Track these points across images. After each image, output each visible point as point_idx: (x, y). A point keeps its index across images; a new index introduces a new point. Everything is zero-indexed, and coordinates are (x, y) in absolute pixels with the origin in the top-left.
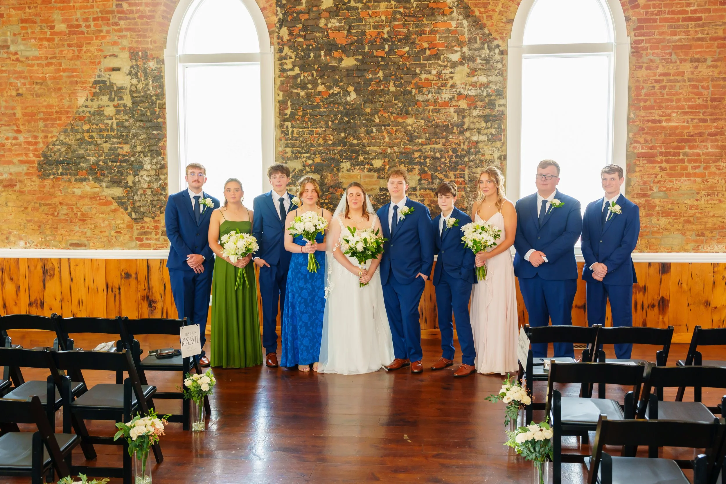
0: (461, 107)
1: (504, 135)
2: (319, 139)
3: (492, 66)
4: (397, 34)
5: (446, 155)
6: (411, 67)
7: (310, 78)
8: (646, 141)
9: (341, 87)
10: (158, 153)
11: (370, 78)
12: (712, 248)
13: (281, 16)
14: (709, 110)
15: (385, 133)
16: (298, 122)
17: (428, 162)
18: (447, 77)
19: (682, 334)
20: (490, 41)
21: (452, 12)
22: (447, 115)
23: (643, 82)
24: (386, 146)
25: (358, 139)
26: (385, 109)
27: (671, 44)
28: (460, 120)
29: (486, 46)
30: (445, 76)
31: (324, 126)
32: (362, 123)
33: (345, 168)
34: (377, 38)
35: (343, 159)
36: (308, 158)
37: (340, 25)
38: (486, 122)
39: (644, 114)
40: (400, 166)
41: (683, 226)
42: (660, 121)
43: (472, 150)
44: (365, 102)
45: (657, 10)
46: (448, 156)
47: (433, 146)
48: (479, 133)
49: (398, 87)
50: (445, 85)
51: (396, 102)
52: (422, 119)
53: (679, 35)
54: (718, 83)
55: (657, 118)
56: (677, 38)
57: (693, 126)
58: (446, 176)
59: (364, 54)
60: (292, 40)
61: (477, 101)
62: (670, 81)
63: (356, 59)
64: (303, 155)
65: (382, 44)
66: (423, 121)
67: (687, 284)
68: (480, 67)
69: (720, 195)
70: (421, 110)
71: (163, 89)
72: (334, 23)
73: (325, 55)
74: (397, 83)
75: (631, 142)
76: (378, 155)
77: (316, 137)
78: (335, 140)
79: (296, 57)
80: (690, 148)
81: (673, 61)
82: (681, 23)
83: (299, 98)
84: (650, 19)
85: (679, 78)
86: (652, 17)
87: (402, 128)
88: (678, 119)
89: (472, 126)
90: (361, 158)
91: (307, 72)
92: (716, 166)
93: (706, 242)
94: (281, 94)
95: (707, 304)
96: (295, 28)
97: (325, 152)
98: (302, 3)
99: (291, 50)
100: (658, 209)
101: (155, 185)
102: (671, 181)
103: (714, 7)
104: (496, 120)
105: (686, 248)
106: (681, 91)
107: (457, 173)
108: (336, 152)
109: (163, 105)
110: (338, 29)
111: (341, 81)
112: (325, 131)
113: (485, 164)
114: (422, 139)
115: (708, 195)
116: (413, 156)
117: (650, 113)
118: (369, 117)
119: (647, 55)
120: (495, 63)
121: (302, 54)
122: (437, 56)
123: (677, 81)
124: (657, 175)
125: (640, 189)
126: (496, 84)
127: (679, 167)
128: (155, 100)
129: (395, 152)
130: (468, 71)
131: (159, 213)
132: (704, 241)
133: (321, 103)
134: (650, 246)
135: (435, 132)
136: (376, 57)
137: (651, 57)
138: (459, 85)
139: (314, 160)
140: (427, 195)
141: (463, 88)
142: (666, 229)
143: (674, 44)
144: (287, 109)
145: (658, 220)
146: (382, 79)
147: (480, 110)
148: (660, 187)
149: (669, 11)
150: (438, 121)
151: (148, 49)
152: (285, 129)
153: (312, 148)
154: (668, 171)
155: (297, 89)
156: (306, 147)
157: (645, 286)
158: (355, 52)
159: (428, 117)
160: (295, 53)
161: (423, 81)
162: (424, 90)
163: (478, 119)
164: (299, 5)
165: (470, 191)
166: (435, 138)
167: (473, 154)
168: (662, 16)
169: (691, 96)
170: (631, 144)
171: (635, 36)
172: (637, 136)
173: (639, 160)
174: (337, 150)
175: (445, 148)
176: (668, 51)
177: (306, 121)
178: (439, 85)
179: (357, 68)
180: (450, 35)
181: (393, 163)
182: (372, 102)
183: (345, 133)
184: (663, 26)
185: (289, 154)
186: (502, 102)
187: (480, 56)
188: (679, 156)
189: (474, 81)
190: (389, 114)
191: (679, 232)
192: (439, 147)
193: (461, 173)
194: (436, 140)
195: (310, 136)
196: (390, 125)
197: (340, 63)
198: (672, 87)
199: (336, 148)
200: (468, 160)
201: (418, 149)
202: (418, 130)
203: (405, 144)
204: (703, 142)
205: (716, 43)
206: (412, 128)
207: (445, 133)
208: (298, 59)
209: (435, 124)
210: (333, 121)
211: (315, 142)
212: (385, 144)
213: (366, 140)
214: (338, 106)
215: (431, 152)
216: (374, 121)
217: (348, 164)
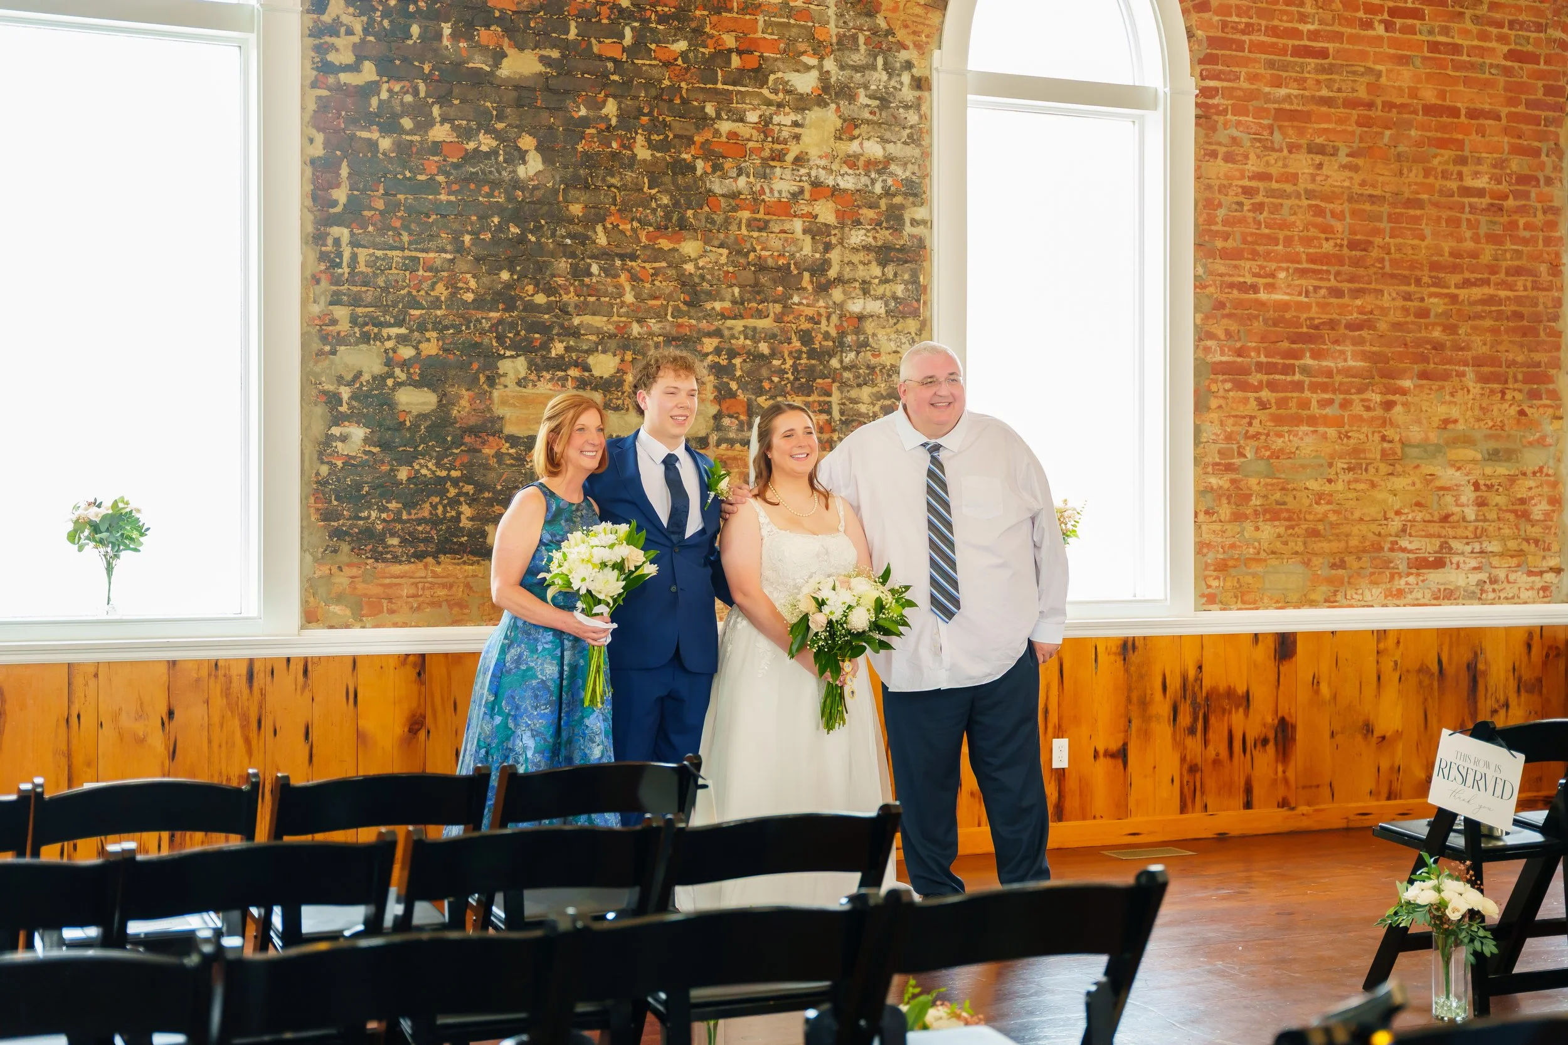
0: (821, 219)
1: (925, 303)
2: (434, 285)
3: (895, 118)
5: (786, 349)
6: (692, 96)
7: (409, 98)
8: (1228, 334)
9: (498, 136)
11: (582, 118)
12: (1360, 597)
14: (1346, 268)
15: (623, 278)
16: (371, 228)
17: (738, 366)
18: (785, 134)
19: (1322, 807)
20: (890, 49)
22: (786, 240)
23: (1220, 192)
24: (627, 315)
25: (550, 291)
26: (625, 209)
27: (1272, 106)
28: (817, 255)
29: (880, 61)
30: (780, 131)
32: (559, 244)
33: (511, 375)
35: (506, 348)
36: (403, 340)
38: (883, 264)
39: (1222, 270)
41: (1305, 543)
42: (1254, 288)
43: (850, 339)
44: (567, 185)
45: (1244, 20)
46: (791, 353)
47: (752, 322)
48: (865, 294)
49: (658, 151)
50: (779, 157)
51: (653, 192)
52: (721, 246)
53: (1286, 87)
54: (1362, 207)
55: (1249, 280)
56: (1283, 92)
57: (1318, 304)
59: (565, 46)
61: (859, 207)
62: (1271, 193)
63: (543, 59)
64: (385, 332)
65: (613, 22)
66: (725, 252)
67: (1329, 684)
68: (866, 115)
69: (1372, 470)
70: (719, 218)
73: (455, 36)
74: (655, 137)
75: (1202, 335)
76: (604, 343)
77: (425, 279)
78: (482, 291)
79: (366, 31)
80: (1316, 355)
81: (1277, 146)
82: (1289, 58)
83: (375, 155)
84: (1232, 41)
85: (1289, 188)
86: (1234, 37)
87: (670, 266)
88: (1289, 286)
89: (847, 273)
90: (558, 348)
91: (399, 79)
92: (1362, 400)
93: (1349, 583)
94: (319, 138)
95: (1368, 731)
97: (453, 326)
99: (351, 10)
100: (1255, 501)
102: (1280, 435)
103: (1349, 30)
104: (906, 262)
105: (1313, 596)
106: (1293, 218)
107: (810, 399)
108: (486, 325)
111: (500, 118)
112: (452, 261)
113: (879, 378)
114: (722, 300)
115: (1350, 469)
116: (699, 348)
117: (1236, 267)
118: (579, 229)
119: (1226, 125)
120: (901, 110)
121: (386, 23)
122: (759, 75)
123: (1283, 194)
124: (1252, 417)
125: (1219, 452)
126: (905, 164)
127: (1295, 400)
129: (652, 334)
130: (839, 123)
132: (1346, 579)
133: (441, 178)
134: (1243, 594)
135: (756, 284)
136: (600, 57)
137: (1235, 133)
138: (815, 160)
139: (421, 346)
140: (735, 458)
141: (824, 168)
142: (1273, 553)
143: (1276, 106)
144: (338, 186)
145: (1257, 529)
146: (614, 122)
147: (868, 231)
148: (1258, 449)
149: (1266, 27)
150: (764, 253)
152: (329, 248)
153: (412, 312)
154: (1273, 410)
155: (367, 128)
156: (395, 305)
157: (1248, 692)
158: (542, 39)
159: (737, 240)
160: (365, 19)
161: (724, 139)
162: (726, 166)
163: (862, 255)
166: (755, 300)
167: (851, 350)
168: (1253, 37)
169: (1313, 232)
170: (1200, 339)
171: (1203, 79)
172: (1211, 321)
173: (1216, 381)
174: (486, 319)
175: (782, 330)
176: (1266, 122)
177: (394, 229)
178: (766, 153)
179: (545, 85)
180: (792, 21)
182: (587, 187)
183: (512, 271)
184: (1255, 61)
185: (344, 327)
186: (920, 213)
187: (866, 87)
188: (1294, 374)
189: (851, 152)
190: (635, 224)
191: (1299, 559)
192: (767, 326)
193: (822, 399)
194: (760, 307)
195: (407, 273)
196: (638, 257)
197: (497, 64)
198: (1276, 208)
199: (484, 315)
200: (838, 366)
201: (713, 328)
202: (712, 275)
203: (677, 313)
204: (1336, 342)
205: (1355, 113)
206: (697, 268)
207: (780, 288)
208: (371, 38)
209: (756, 261)
210: (475, 234)
211: (422, 293)
212: (624, 310)
213: (572, 294)
214: (492, 190)
215: (746, 338)
216: (594, 242)
217: (521, 363)
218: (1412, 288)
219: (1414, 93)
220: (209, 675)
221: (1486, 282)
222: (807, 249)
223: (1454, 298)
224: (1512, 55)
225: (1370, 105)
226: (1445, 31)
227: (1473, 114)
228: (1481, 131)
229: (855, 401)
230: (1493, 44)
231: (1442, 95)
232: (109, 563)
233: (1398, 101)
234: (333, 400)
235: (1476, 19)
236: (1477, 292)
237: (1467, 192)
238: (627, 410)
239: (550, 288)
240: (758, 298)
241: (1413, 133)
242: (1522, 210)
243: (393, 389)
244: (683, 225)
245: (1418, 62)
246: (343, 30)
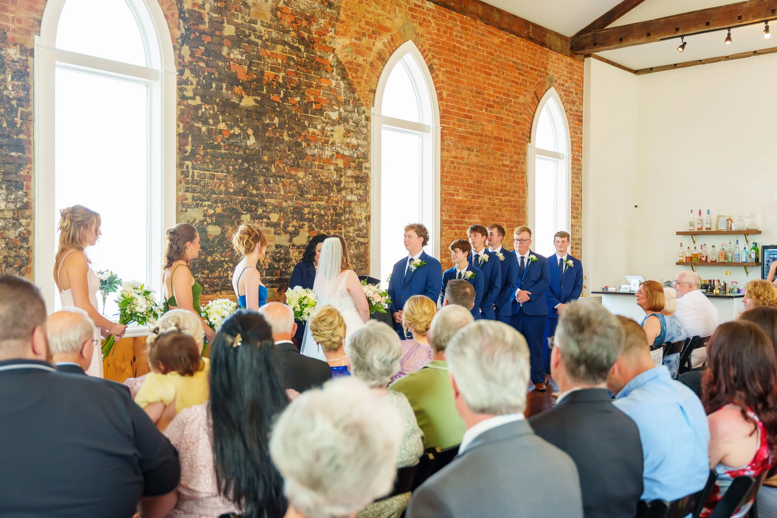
0: (339, 166)
1: (368, 197)
2: (220, 185)
3: (360, 130)
4: (291, 81)
5: (329, 212)
6: (301, 118)
7: (211, 112)
8: (448, 210)
9: (241, 128)
10: (19, 187)
11: (267, 124)
13: (183, 30)
14: (476, 189)
15: (280, 185)
16: (199, 162)
17: (315, 219)
18: (329, 134)
20: (359, 106)
21: (333, 71)
22: (329, 173)
23: (446, 162)
24: (282, 199)
25: (258, 189)
26: (281, 159)
28: (338, 179)
29: (356, 110)
30: (327, 133)
31: (225, 171)
32: (261, 171)
34: (274, 81)
35: (244, 211)
36: (210, 206)
37: (242, 58)
38: (357, 182)
39: (446, 188)
40: (293, 222)
42: (453, 195)
43: (347, 209)
44: (263, 149)
45: (452, 104)
46: (330, 214)
47: (319, 203)
48: (351, 193)
49: (291, 137)
50: (326, 142)
51: (289, 153)
52: (310, 174)
54: (480, 169)
55: (452, 192)
56: (461, 129)
57: (469, 201)
59: (262, 96)
60: (194, 63)
61: (350, 162)
62: (458, 163)
63: (255, 100)
64: (204, 203)
65: (277, 88)
66: (311, 176)
68: (352, 129)
70: (309, 164)
71: (28, 91)
72: (236, 54)
73: (227, 89)
74: (290, 132)
75: (442, 210)
76: (274, 209)
77: (217, 183)
78: (236, 188)
79: (197, 84)
80: (469, 218)
81: (459, 147)
82: (462, 118)
83: (200, 133)
85: (462, 162)
86: (449, 110)
87: (294, 181)
88: (462, 194)
89: (347, 186)
90: (260, 211)
91: (208, 104)
94: (181, 125)
96: (198, 50)
97: (227, 202)
98: (205, 22)
99: (192, 75)
101: (12, 234)
103: (477, 110)
104: (363, 182)
106: (463, 172)
108: (237, 201)
109: (27, 115)
110: (240, 62)
111: (242, 122)
112: (226, 176)
113: (355, 224)
114: (310, 194)
116: (303, 211)
117: (449, 188)
118: (267, 166)
119: (447, 140)
120: (362, 128)
121: (204, 81)
122: (321, 111)
123: (461, 164)
124: (453, 238)
126: (363, 147)
128: (15, 106)
129: (289, 206)
130: (344, 131)
133: (222, 144)
135: (320, 188)
136: (273, 101)
137: (449, 142)
138: (337, 144)
139: (216, 209)
141: (340, 147)
143: (459, 134)
144: (188, 145)
146: (277, 126)
147: (352, 171)
149: (457, 107)
150: (322, 177)
151: (8, 28)
152: (185, 169)
153: (213, 196)
155: (197, 122)
158: (255, 92)
159: (315, 172)
160: (197, 79)
161: (310, 135)
162: (311, 145)
163: (351, 179)
164: (202, 24)
167: (348, 214)
168: (454, 111)
169: (468, 177)
170: (441, 212)
171: (442, 123)
172: (444, 206)
175: (328, 205)
176: (456, 139)
177: (207, 163)
178: (323, 141)
179: (256, 110)
180: (331, 93)
181: (287, 218)
182: (269, 150)
183: (246, 181)
184: (454, 118)
185: (190, 201)
186: (367, 165)
187: (352, 119)
188: (463, 224)
189: (348, 142)
190: (284, 165)
192: (323, 204)
193: (339, 231)
194: (321, 197)
195: (211, 180)
196: (285, 177)
197: (240, 101)
198: (459, 168)
199: (237, 198)
200: (344, 219)
201: (307, 204)
202: (307, 185)
203: (297, 199)
204: (474, 214)
205: (478, 138)
206: (303, 182)
207: (327, 190)
208: (199, 87)
209: (320, 180)
210: (233, 166)
211: (216, 188)
212: (280, 197)
213: (265, 190)
214: (239, 150)
215: (317, 208)
216: (271, 171)
217: (248, 216)
218: (491, 196)
219: (492, 133)
221: (508, 195)
222: (335, 176)
223: (501, 199)
224: (515, 122)
225: (482, 136)
226: (500, 113)
227: (506, 140)
228: (507, 146)
229: (348, 232)
230: (510, 118)
231: (498, 134)
233: (488, 135)
235: (506, 109)
236: (506, 198)
237: (504, 165)
240: (321, 194)
241: (492, 145)
242: (516, 172)
243: (206, 226)
244: (298, 166)
245: (493, 122)
246: (189, 83)
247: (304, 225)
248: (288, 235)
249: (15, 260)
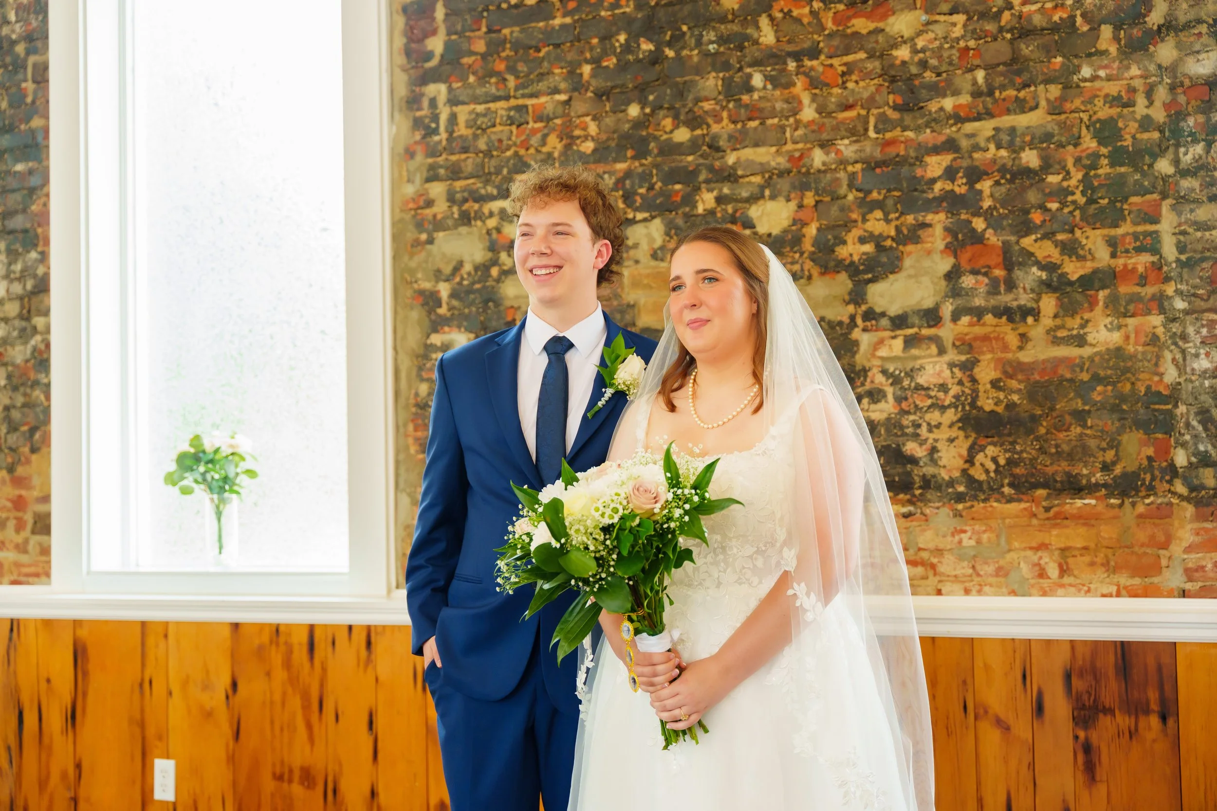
2: (545, 137)
5: (1069, 155)
10: (29, 240)
15: (800, 86)
16: (472, 79)
17: (987, 192)
24: (805, 139)
25: (694, 122)
31: (563, 86)
32: (708, 54)
33: (645, 246)
35: (636, 210)
40: (865, 220)
43: (1192, 123)
46: (1078, 160)
47: (1006, 121)
52: (953, 10)
58: (1071, 249)
64: (487, 207)
66: (960, 18)
71: (44, 13)
76: (772, 183)
77: (534, 132)
78: (604, 137)
87: (871, 56)
89: (1185, 13)
90: (706, 200)
101: (19, 354)
107: (1120, 231)
109: (43, 69)
112: (568, 102)
114: (956, 93)
116: (919, 172)
118: (735, 28)
128: (22, 55)
129: (843, 163)
131: (26, 450)
135: (1015, 58)
140: (986, 338)
144: (434, 32)
150: (1026, 9)
152: (425, 112)
165: (1186, 312)
166: (1012, 84)
167: (1195, 141)
174: (611, 173)
175: (1062, 125)
177: (498, 74)
181: (834, 211)
183: (643, 104)
185: (441, 208)
190: (817, 4)
192: (1033, 124)
193: (1140, 229)
194: (1022, 94)
195: (514, 128)
196: (820, 52)
199: (608, 168)
200: (1170, 170)
201: (942, 138)
202: (940, 58)
203: (883, 124)
206: (915, 51)
207: (1059, 59)
209: (1014, 22)
210: (596, 62)
211: (532, 151)
212: (800, 132)
213: (726, 121)
215: (999, 147)
216: (756, 42)
217: (657, 228)
220: (271, 642)
232: (218, 507)
234: (430, 300)
238: (810, 278)
239: (695, 118)
240: (1018, 81)
243: (498, 281)
247: (925, 225)
248: (843, 277)
249: (23, 414)
